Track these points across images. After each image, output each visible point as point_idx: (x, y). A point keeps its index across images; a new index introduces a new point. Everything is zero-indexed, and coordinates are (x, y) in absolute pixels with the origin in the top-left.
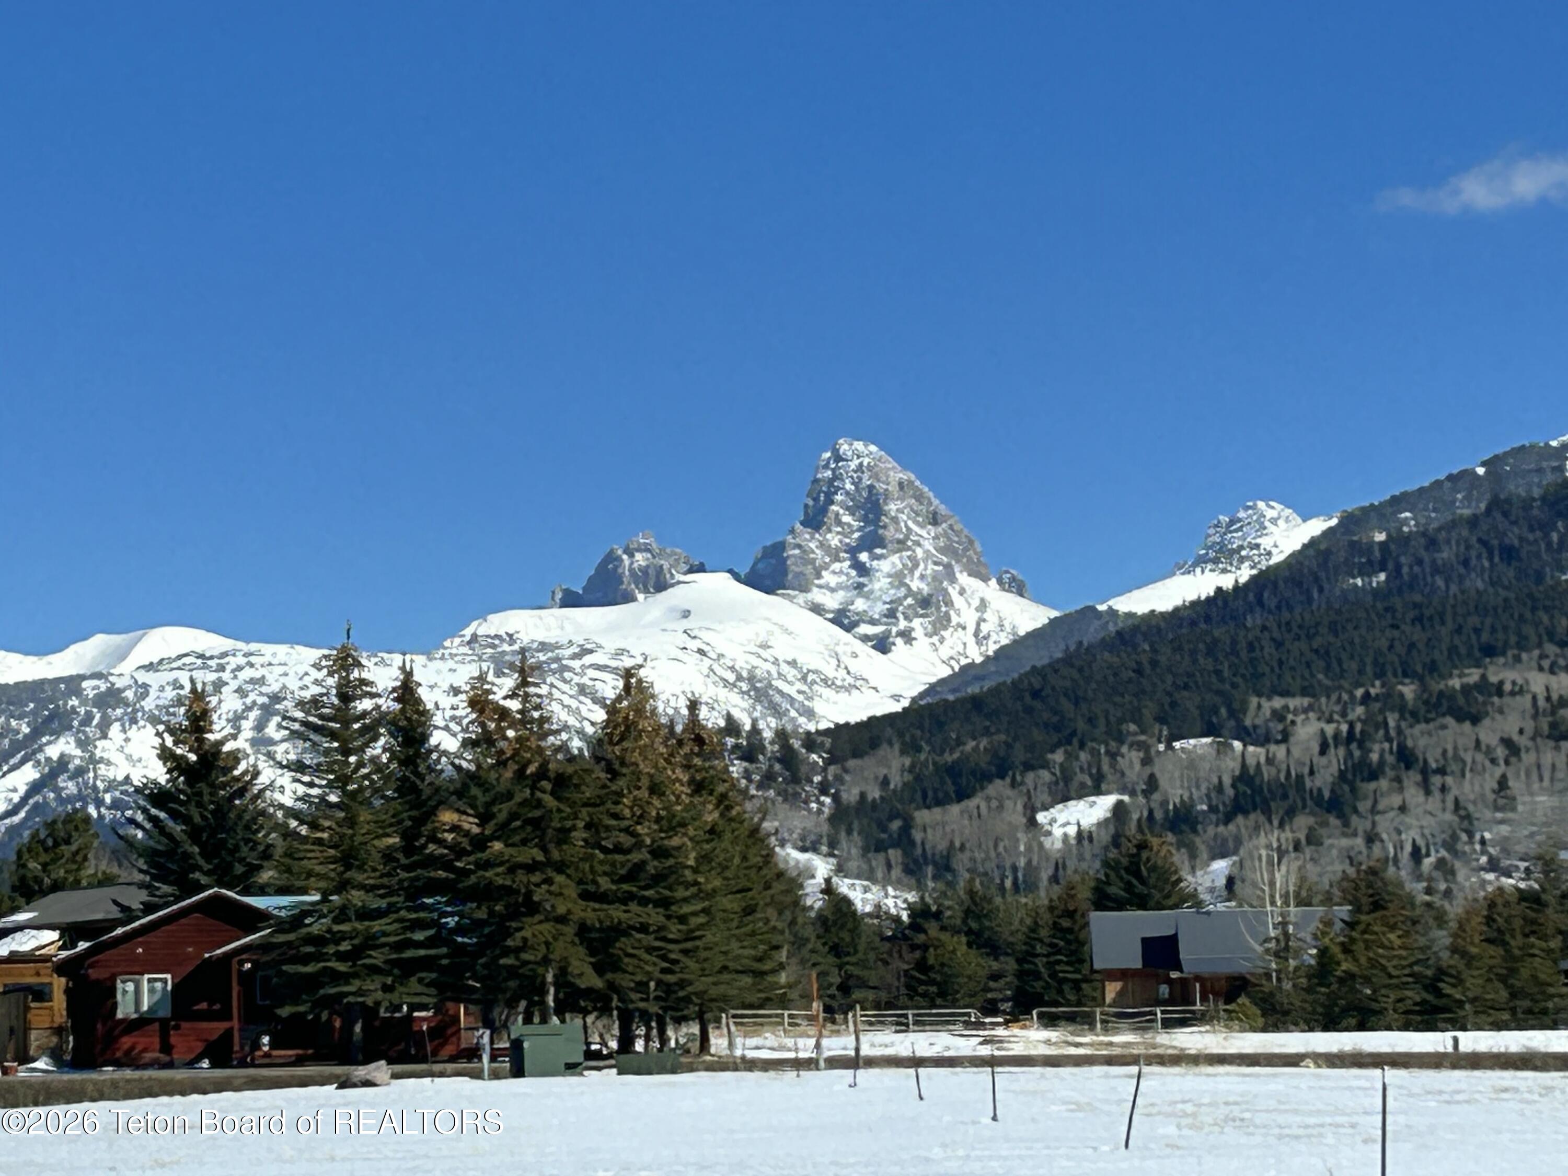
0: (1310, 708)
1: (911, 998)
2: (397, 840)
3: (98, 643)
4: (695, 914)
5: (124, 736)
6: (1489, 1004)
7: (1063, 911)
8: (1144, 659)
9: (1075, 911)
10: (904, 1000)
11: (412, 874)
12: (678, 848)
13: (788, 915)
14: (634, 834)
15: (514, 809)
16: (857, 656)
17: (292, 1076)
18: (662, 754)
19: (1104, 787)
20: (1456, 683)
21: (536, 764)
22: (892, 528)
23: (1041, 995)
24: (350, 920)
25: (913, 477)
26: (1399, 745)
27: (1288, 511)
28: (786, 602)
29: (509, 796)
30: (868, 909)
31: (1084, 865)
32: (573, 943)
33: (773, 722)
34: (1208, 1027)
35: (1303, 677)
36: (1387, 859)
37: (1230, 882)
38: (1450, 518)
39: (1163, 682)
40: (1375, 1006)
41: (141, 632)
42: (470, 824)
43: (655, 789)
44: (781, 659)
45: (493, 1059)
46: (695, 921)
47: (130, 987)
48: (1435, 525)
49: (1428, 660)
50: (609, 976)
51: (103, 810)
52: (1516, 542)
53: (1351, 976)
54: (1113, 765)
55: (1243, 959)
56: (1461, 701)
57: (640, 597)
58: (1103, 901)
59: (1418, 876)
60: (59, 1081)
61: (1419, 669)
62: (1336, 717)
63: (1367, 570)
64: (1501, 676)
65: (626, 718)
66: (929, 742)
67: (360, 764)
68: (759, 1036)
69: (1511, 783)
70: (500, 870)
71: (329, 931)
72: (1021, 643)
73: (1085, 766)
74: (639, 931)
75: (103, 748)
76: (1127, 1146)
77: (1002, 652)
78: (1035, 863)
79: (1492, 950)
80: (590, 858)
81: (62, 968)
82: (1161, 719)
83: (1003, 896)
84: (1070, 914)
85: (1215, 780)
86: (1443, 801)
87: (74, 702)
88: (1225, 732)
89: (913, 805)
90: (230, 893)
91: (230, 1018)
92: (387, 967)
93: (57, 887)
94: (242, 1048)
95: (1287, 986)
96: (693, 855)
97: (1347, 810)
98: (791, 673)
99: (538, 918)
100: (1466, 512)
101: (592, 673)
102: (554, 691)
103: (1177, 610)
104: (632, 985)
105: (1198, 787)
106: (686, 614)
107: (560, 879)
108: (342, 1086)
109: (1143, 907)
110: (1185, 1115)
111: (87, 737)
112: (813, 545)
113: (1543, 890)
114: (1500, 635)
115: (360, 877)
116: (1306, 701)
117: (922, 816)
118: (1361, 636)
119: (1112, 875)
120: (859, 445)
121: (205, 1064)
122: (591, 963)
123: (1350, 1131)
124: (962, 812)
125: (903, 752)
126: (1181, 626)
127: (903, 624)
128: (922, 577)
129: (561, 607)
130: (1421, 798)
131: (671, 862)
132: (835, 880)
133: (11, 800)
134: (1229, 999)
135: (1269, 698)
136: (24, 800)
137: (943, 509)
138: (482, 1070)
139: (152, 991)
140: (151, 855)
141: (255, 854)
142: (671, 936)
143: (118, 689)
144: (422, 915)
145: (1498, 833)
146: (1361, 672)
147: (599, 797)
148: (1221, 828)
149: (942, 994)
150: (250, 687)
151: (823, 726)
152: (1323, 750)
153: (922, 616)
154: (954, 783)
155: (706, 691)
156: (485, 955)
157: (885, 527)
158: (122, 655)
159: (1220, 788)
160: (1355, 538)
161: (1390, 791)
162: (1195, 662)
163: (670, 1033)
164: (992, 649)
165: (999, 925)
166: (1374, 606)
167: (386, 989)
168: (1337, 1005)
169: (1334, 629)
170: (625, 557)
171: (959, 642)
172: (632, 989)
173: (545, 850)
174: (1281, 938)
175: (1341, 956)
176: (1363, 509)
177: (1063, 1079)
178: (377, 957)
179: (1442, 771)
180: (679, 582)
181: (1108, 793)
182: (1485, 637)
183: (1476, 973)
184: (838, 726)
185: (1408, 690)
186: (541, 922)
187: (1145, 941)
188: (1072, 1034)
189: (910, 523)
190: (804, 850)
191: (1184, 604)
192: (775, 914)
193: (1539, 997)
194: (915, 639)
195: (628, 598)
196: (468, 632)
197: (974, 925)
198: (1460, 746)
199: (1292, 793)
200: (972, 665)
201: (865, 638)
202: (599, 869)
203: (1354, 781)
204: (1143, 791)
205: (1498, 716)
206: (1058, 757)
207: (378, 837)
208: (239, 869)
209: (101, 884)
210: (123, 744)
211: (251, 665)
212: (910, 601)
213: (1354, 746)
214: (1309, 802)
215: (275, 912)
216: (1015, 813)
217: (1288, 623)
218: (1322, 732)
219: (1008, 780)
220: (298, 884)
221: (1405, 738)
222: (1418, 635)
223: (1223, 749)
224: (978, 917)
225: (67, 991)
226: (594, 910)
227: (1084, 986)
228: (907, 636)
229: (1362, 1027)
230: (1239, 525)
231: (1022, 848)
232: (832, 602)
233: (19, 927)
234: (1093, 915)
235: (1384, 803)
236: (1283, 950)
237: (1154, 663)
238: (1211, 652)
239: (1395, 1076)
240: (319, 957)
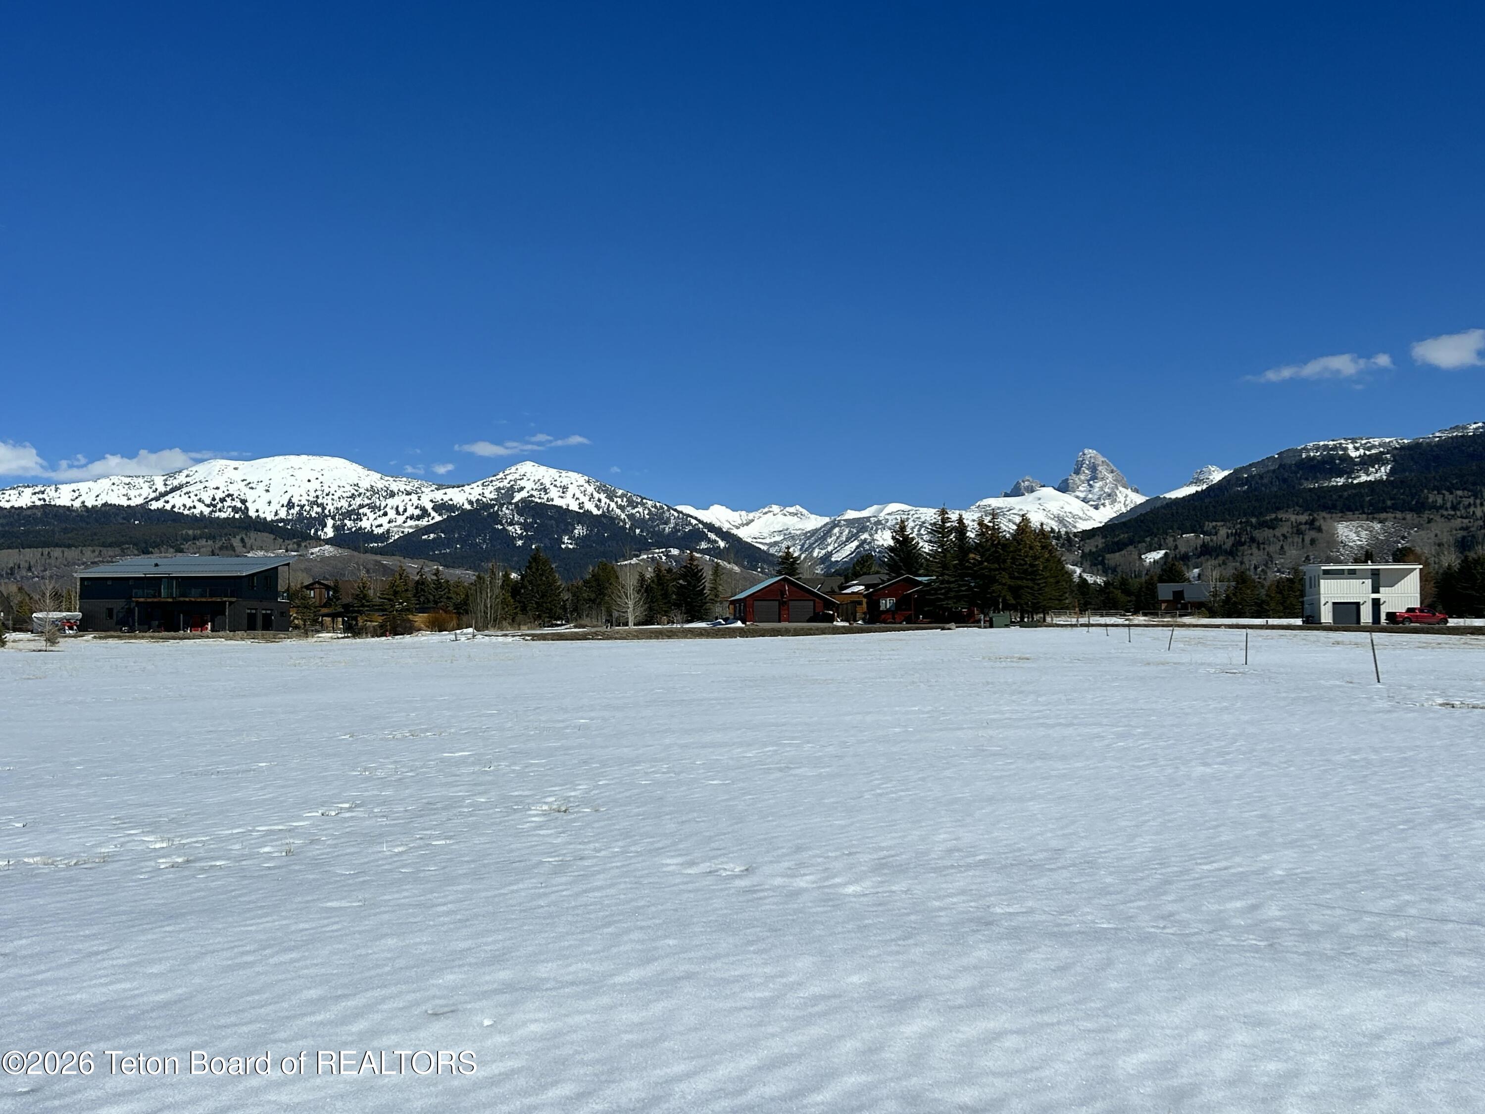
0: (1224, 525)
1: (1105, 607)
2: (958, 562)
3: (875, 507)
4: (1042, 583)
5: (882, 533)
6: (1277, 611)
7: (1150, 583)
8: (1174, 511)
9: (1153, 583)
11: (961, 571)
12: (1037, 565)
13: (1068, 584)
14: (1025, 561)
15: (991, 553)
16: (1089, 511)
17: (928, 627)
18: (1033, 538)
19: (1162, 548)
20: (1268, 518)
21: (997, 541)
22: (1100, 474)
23: (1143, 607)
24: (944, 584)
25: (1106, 459)
26: (1251, 536)
27: (1218, 469)
28: (1069, 495)
29: (989, 550)
30: (1092, 582)
31: (1156, 570)
32: (1007, 591)
33: (1064, 529)
34: (1193, 617)
35: (1222, 517)
36: (1246, 569)
37: (1199, 575)
38: (1267, 470)
39: (1180, 518)
40: (1243, 611)
41: (886, 504)
42: (978, 558)
43: (1031, 548)
44: (1067, 512)
45: (984, 623)
46: (1042, 585)
47: (884, 602)
48: (1262, 472)
49: (1260, 511)
50: (1017, 600)
51: (876, 553)
52: (1287, 477)
53: (1235, 603)
54: (1165, 542)
55: (1203, 597)
56: (1270, 523)
57: (1026, 494)
58: (1161, 580)
59: (1256, 574)
60: (865, 627)
61: (1257, 514)
62: (1232, 528)
63: (1242, 485)
64: (1282, 516)
65: (1022, 528)
66: (1110, 535)
67: (947, 541)
68: (1060, 617)
69: (1284, 547)
70: (987, 570)
71: (939, 587)
72: (1137, 507)
73: (1156, 542)
74: (1026, 588)
75: (876, 537)
76: (1169, 650)
77: (1132, 509)
78: (1141, 570)
79: (1278, 595)
80: (1012, 567)
81: (865, 596)
82: (1179, 529)
83: (1132, 579)
85: (1195, 546)
86: (1264, 552)
87: (868, 524)
88: (1198, 532)
89: (1105, 553)
90: (911, 576)
91: (911, 611)
92: (955, 597)
93: (865, 574)
94: (914, 619)
95: (1216, 605)
96: (1042, 567)
97: (1235, 555)
98: (1070, 515)
99: (997, 584)
100: (1272, 468)
101: (1012, 516)
102: (1002, 520)
105: (1190, 548)
106: (1040, 499)
107: (1003, 573)
108: (942, 630)
109: (1173, 582)
110: (1187, 642)
111: (872, 533)
112: (1076, 479)
114: (1282, 504)
115: (947, 572)
116: (1222, 523)
117: (1108, 556)
118: (1239, 504)
119: (1164, 573)
120: (1090, 451)
121: (905, 623)
122: (1012, 597)
123: (1236, 647)
124: (1120, 555)
125: (1102, 538)
126: (1185, 502)
127: (1103, 501)
128: (1108, 488)
129: (1004, 497)
130: (1257, 551)
131: (1035, 568)
132: (1082, 574)
133: (851, 550)
134: (1199, 609)
135: (1212, 522)
136: (855, 551)
137: (1115, 469)
138: (981, 625)
139: (890, 603)
140: (889, 565)
141: (918, 565)
142: (1035, 589)
143: (880, 520)
144: (965, 583)
145: (1280, 561)
146: (1239, 515)
147: (1015, 550)
148: (1197, 560)
149: (1114, 606)
150: (916, 520)
151: (1079, 530)
152: (1228, 537)
153: (1108, 499)
154: (1118, 547)
155: (1045, 521)
156: (982, 594)
157: (1097, 474)
158: (882, 511)
159: (1196, 548)
160: (1238, 476)
161: (1248, 549)
162: (1189, 512)
163: (1035, 616)
164: (1129, 509)
165: (1131, 587)
166: (1243, 496)
167: (954, 603)
168: (1231, 611)
169: (1231, 502)
170: (1022, 483)
171: (1119, 507)
172: (1024, 604)
173: (999, 565)
174: (1214, 591)
175: (1233, 597)
176: (1240, 468)
177: (1149, 631)
178: (952, 594)
179: (1263, 543)
180: (1038, 490)
182: (1277, 505)
183: (1273, 602)
184: (1083, 530)
185: (1254, 520)
187: (1174, 592)
188: (1152, 618)
189: (1105, 473)
190: (1073, 565)
191: (1186, 496)
192: (1065, 584)
193: (1293, 609)
194: (1106, 506)
195: (1023, 495)
196: (977, 504)
197: (1123, 587)
198: (1269, 537)
199: (1218, 550)
200: (1123, 513)
201: (1092, 505)
202: (1015, 570)
203: (1237, 546)
204: (1173, 549)
205: (1281, 528)
206: (1148, 539)
207: (953, 561)
208: (914, 569)
209: (876, 573)
210: (882, 535)
211: (917, 514)
212: (1105, 495)
213: (1237, 536)
214: (1223, 552)
215: (924, 581)
216: (1135, 555)
217: (1217, 501)
218: (1228, 532)
219: (1133, 546)
220: (930, 574)
221: (1253, 534)
222: (1257, 504)
223: (1198, 537)
224: (1124, 585)
225: (867, 603)
226: (1013, 582)
227: (1156, 604)
228: (1104, 505)
229: (1239, 617)
230: (1203, 472)
231: (1137, 565)
232: (1082, 495)
233: (854, 585)
234: (1159, 584)
235: (1246, 553)
236: (1215, 595)
237: (1177, 513)
238: (1194, 510)
239: (1249, 631)
240: (936, 594)
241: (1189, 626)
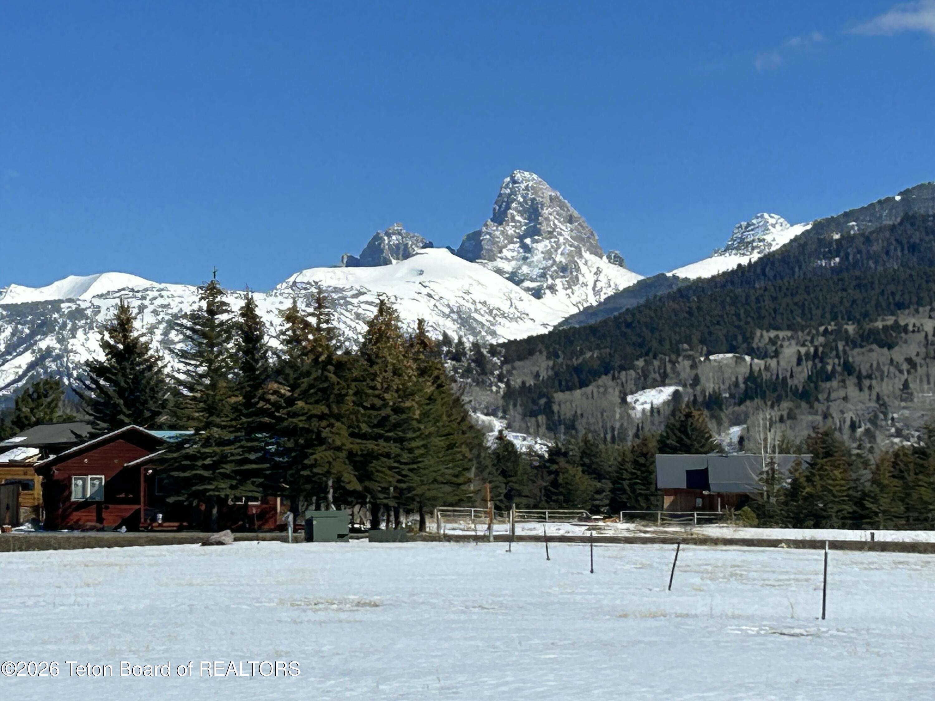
0: (792, 337)
1: (547, 502)
2: (241, 398)
3: (71, 281)
4: (418, 448)
5: (85, 337)
6: (893, 514)
7: (640, 453)
8: (694, 306)
9: (647, 453)
10: (544, 503)
11: (249, 420)
12: (409, 408)
13: (475, 451)
14: (383, 399)
15: (312, 382)
16: (522, 300)
17: (175, 538)
18: (401, 352)
19: (667, 381)
20: (879, 324)
21: (326, 356)
22: (545, 224)
23: (625, 503)
24: (211, 446)
25: (558, 194)
26: (844, 360)
27: (782, 220)
28: (481, 267)
29: (308, 374)
30: (524, 450)
31: (654, 428)
32: (344, 463)
33: (471, 338)
34: (725, 525)
35: (788, 319)
36: (835, 429)
37: (741, 440)
38: (878, 226)
39: (705, 320)
40: (824, 514)
41: (98, 275)
42: (285, 391)
43: (396, 372)
44: (477, 301)
45: (295, 531)
46: (417, 452)
47: (80, 483)
48: (869, 230)
49: (863, 310)
50: (367, 483)
51: (72, 380)
52: (918, 241)
53: (811, 495)
54: (673, 369)
55: (746, 484)
56: (883, 336)
57: (394, 261)
58: (664, 448)
59: (854, 439)
60: (36, 537)
61: (858, 316)
62: (807, 343)
63: (829, 256)
64: (907, 321)
65: (380, 329)
66: (563, 352)
67: (220, 353)
68: (456, 522)
69: (911, 385)
70: (304, 418)
71: (199, 452)
72: (618, 296)
73: (657, 369)
74: (385, 457)
75: (73, 344)
76: (669, 589)
77: (609, 299)
78: (625, 424)
79: (896, 482)
80: (356, 413)
81: (39, 470)
82: (703, 342)
83: (605, 444)
84: (644, 455)
85: (734, 379)
86: (870, 395)
87: (56, 315)
88: (740, 350)
89: (554, 390)
90: (141, 428)
91: (139, 503)
92: (233, 475)
93: (39, 422)
94: (145, 520)
95: (773, 500)
96: (418, 412)
97: (812, 399)
98: (483, 309)
99: (324, 447)
100: (889, 222)
101: (364, 306)
102: (342, 316)
103: (713, 277)
104: (379, 489)
105: (723, 383)
106: (421, 273)
107: (338, 424)
108: (204, 544)
109: (688, 451)
110: (707, 572)
111: (63, 337)
112: (497, 233)
113: (928, 447)
114: (906, 296)
115: (217, 420)
116: (789, 333)
117: (559, 396)
118: (823, 295)
119: (671, 434)
120: (527, 174)
121: (124, 529)
122: (355, 475)
123: (805, 583)
124: (582, 395)
125: (548, 358)
126: (716, 287)
127: (550, 281)
128: (562, 254)
129: (347, 266)
130: (857, 392)
131: (404, 416)
132: (505, 433)
133: (17, 373)
134: (738, 508)
135: (768, 331)
136: (25, 373)
137: (576, 214)
138: (288, 536)
139: (93, 485)
140: (95, 404)
141: (155, 405)
142: (403, 461)
143: (83, 309)
144: (256, 444)
145: (902, 414)
146: (823, 316)
147: (362, 376)
148: (736, 408)
149: (567, 501)
150: (160, 309)
151: (501, 341)
152: (799, 362)
153: (562, 277)
154: (578, 377)
155: (431, 318)
156: (292, 469)
157: (540, 224)
158: (85, 288)
159: (736, 384)
160: (822, 237)
161: (839, 387)
162: (724, 308)
163: (403, 519)
164: (603, 297)
165: (602, 461)
166: (831, 278)
167: (232, 487)
168: (802, 513)
169: (807, 290)
170: (386, 238)
171: (584, 294)
172: (380, 492)
173: (329, 406)
174: (770, 472)
175: (805, 484)
176: (827, 220)
177: (635, 550)
178: (228, 468)
179: (869, 377)
180: (417, 254)
181: (670, 385)
182: (897, 298)
183: (885, 496)
184: (510, 341)
185: (851, 328)
186: (325, 450)
187: (689, 473)
188: (643, 526)
189: (556, 222)
190: (487, 414)
191: (718, 274)
192: (468, 450)
193: (923, 511)
194: (557, 291)
195: (387, 262)
196: (291, 280)
197: (587, 461)
198: (881, 364)
199: (779, 388)
200: (591, 307)
201: (528, 289)
202: (361, 420)
203: (817, 381)
204: (691, 385)
205: (904, 346)
206: (640, 363)
207: (230, 397)
208: (147, 414)
209: (65, 421)
210: (85, 341)
211: (162, 297)
212: (555, 268)
213: (817, 361)
214: (789, 393)
215: (168, 440)
216: (614, 395)
217: (780, 288)
218: (799, 352)
219: (610, 376)
220: (181, 423)
221: (848, 356)
222: (858, 295)
223: (739, 360)
224: (589, 455)
225: (43, 484)
226: (358, 443)
227: (652, 498)
228: (552, 288)
229: (817, 526)
230: (752, 227)
231: (618, 416)
232: (508, 267)
233: (16, 446)
234: (658, 456)
235: (833, 396)
236: (771, 479)
237: (699, 309)
238: (734, 303)
239: (833, 554)
240: (193, 467)
241: (716, 542)
